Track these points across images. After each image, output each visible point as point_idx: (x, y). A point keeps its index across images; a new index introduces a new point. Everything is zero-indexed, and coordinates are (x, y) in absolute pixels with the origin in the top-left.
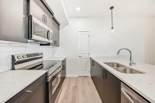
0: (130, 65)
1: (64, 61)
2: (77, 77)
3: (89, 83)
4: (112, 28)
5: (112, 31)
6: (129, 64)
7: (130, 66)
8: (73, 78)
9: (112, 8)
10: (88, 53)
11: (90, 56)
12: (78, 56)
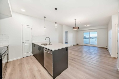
3: (31, 59)
10: (31, 40)
11: (32, 42)
12: (22, 43)
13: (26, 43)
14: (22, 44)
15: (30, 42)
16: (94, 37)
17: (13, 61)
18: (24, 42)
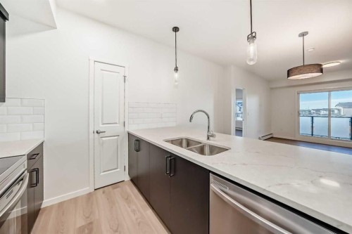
0: (208, 138)
1: (35, 156)
2: (90, 195)
3: (127, 199)
4: (176, 69)
5: (176, 75)
6: (206, 138)
7: (209, 141)
8: (75, 200)
9: (176, 29)
10: (122, 121)
11: (127, 129)
12: (91, 131)
13: (106, 134)
14: (91, 136)
15: (119, 129)
16: (310, 111)
17: (61, 205)
18: (101, 127)
